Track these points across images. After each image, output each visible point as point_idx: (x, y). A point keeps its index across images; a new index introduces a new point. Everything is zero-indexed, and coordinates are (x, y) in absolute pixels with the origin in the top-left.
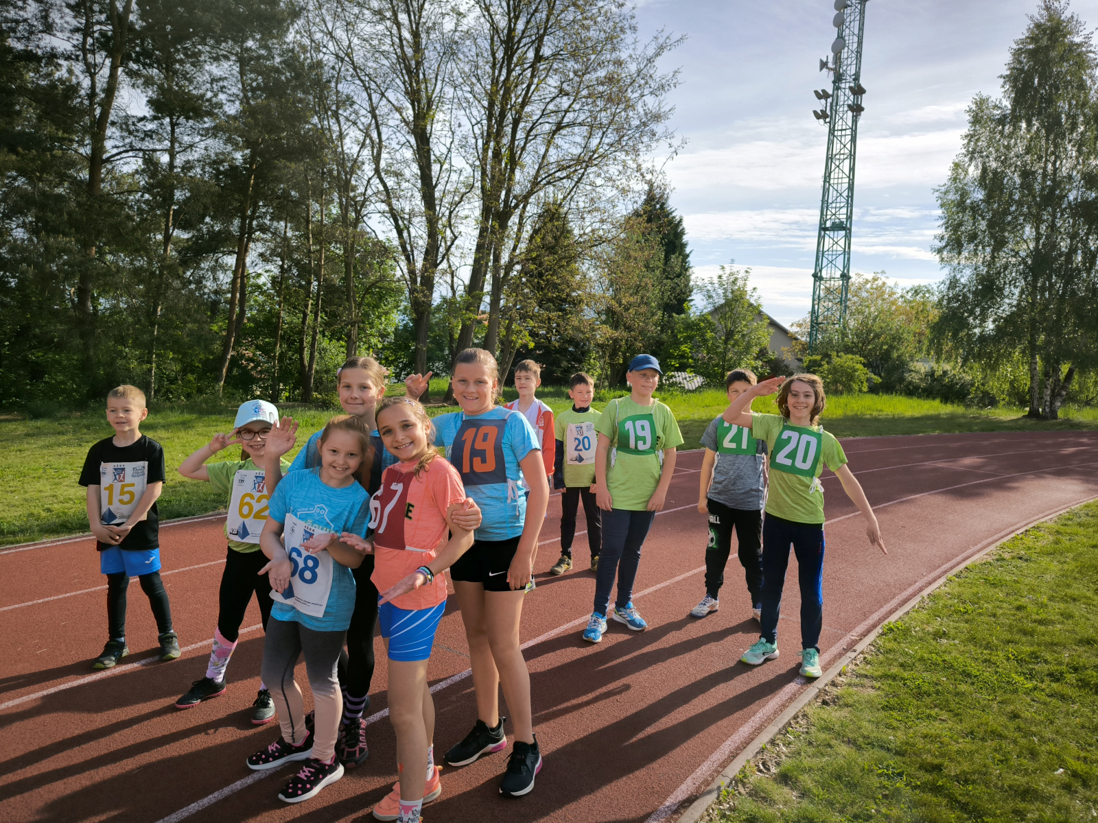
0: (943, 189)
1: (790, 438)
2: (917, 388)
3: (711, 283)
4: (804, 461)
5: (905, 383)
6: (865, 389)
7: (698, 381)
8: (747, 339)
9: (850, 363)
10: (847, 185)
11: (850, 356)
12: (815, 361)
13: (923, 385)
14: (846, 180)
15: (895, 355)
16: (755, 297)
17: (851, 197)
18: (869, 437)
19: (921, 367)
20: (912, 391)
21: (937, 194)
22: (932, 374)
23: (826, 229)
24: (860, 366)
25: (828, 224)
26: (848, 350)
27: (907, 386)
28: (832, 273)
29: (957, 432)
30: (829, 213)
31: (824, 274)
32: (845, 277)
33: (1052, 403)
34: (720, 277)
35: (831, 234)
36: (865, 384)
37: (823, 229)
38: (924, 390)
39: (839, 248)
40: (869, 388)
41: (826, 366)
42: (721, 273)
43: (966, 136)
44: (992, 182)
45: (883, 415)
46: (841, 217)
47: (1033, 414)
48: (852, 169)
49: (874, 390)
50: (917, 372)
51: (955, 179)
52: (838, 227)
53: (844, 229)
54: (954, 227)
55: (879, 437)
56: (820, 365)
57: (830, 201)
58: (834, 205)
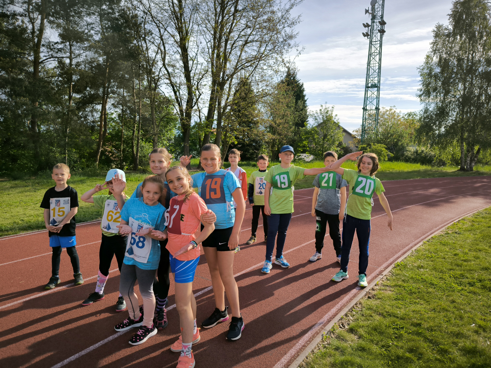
0: (422, 68)
1: (362, 181)
2: (410, 158)
3: (317, 113)
4: (369, 191)
5: (404, 156)
6: (386, 159)
7: (311, 157)
8: (333, 138)
9: (379, 148)
10: (378, 67)
11: (380, 145)
12: (364, 147)
13: (413, 157)
14: (378, 65)
15: (400, 144)
16: (337, 119)
17: (379, 72)
18: (388, 181)
19: (412, 149)
20: (407, 160)
21: (419, 70)
22: (416, 152)
23: (368, 87)
24: (384, 149)
25: (370, 85)
26: (379, 142)
27: (405, 158)
28: (371, 107)
29: (428, 178)
30: (370, 80)
31: (368, 108)
32: (377, 109)
33: (470, 164)
34: (321, 110)
35: (371, 89)
36: (387, 157)
37: (367, 87)
38: (413, 159)
39: (375, 96)
40: (388, 159)
41: (369, 150)
42: (321, 108)
43: (432, 43)
44: (444, 64)
45: (394, 171)
46: (375, 81)
47: (462, 169)
48: (380, 60)
49: (390, 159)
50: (410, 151)
51: (427, 63)
52: (374, 86)
53: (377, 87)
54: (427, 85)
55: (393, 181)
56: (366, 149)
57: (370, 74)
58: (372, 76)
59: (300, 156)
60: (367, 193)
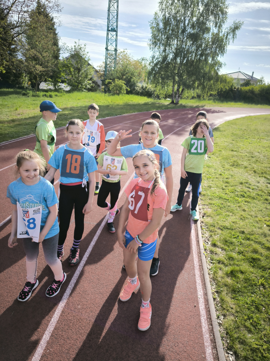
0: (152, 22)
1: (194, 143)
2: (139, 92)
3: (72, 49)
4: (201, 149)
5: (135, 91)
6: (125, 92)
7: (68, 88)
8: (86, 72)
9: (121, 83)
10: (116, 14)
11: (121, 81)
12: (110, 82)
13: (140, 91)
14: (116, 12)
15: (132, 80)
16: (88, 56)
17: (117, 18)
19: (140, 85)
20: (138, 93)
21: (150, 23)
22: (142, 87)
23: (109, 31)
24: (123, 85)
25: (110, 29)
26: (119, 78)
27: (136, 92)
28: (111, 48)
30: (110, 24)
31: (109, 48)
32: (116, 50)
33: (178, 99)
34: (75, 46)
35: (111, 32)
36: (125, 91)
37: (108, 30)
38: (141, 93)
39: (114, 39)
40: (126, 92)
41: (113, 84)
42: (75, 45)
43: (159, 2)
44: (166, 22)
46: (114, 26)
47: (173, 102)
48: (118, 7)
49: (128, 93)
50: (139, 87)
51: (155, 18)
52: (113, 30)
53: (115, 31)
54: (154, 37)
56: (112, 84)
57: (110, 19)
58: (112, 21)
59: (60, 86)
60: (199, 151)
